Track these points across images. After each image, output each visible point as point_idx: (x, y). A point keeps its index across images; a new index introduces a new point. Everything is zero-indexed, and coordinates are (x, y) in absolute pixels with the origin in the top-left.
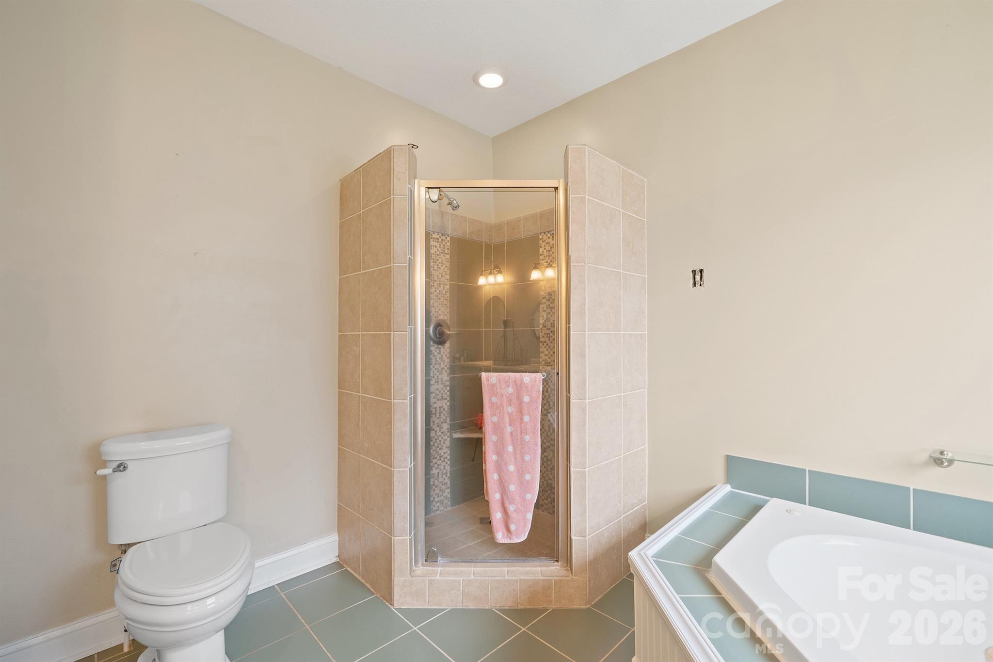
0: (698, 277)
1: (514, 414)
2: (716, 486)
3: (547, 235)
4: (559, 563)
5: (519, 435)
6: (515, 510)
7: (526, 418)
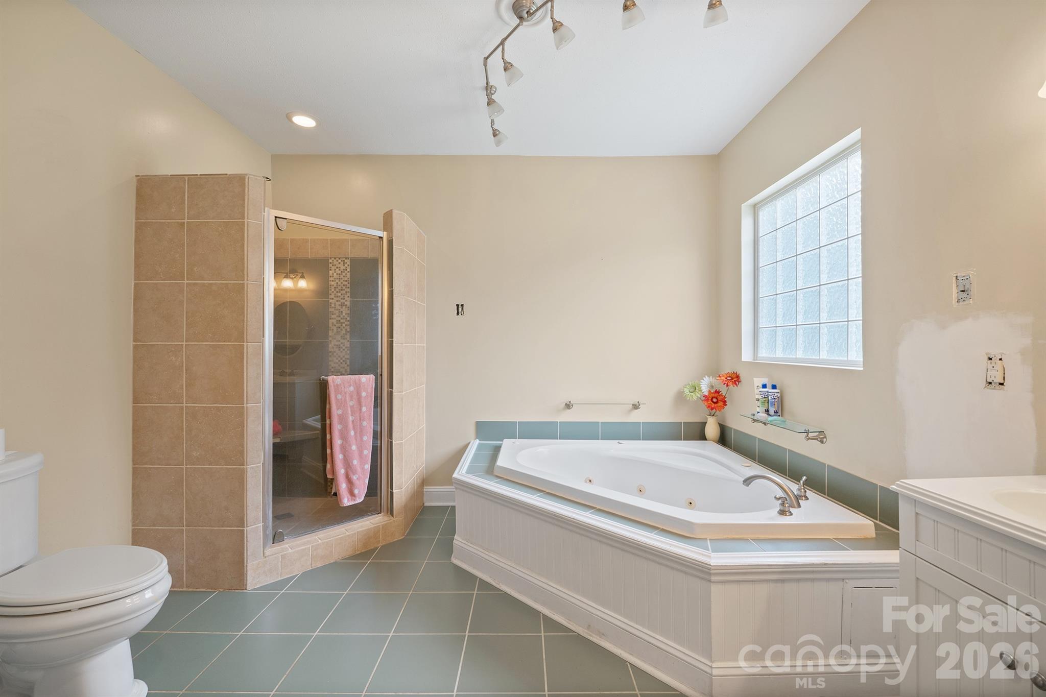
0: (460, 309)
1: (355, 406)
2: (469, 443)
3: (337, 261)
4: (382, 514)
5: (358, 422)
6: (357, 479)
7: (364, 409)
